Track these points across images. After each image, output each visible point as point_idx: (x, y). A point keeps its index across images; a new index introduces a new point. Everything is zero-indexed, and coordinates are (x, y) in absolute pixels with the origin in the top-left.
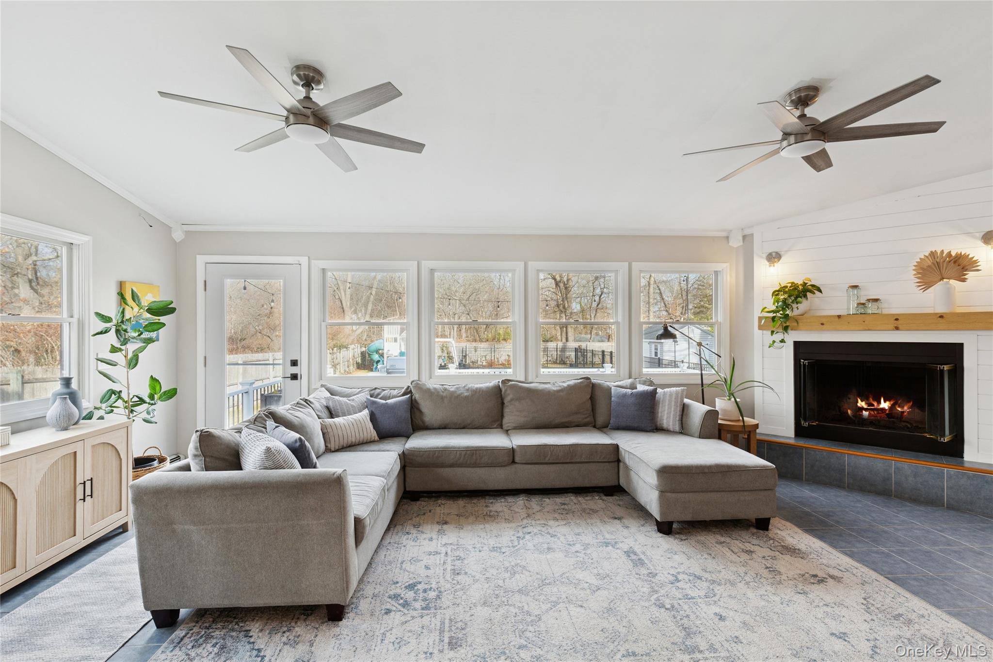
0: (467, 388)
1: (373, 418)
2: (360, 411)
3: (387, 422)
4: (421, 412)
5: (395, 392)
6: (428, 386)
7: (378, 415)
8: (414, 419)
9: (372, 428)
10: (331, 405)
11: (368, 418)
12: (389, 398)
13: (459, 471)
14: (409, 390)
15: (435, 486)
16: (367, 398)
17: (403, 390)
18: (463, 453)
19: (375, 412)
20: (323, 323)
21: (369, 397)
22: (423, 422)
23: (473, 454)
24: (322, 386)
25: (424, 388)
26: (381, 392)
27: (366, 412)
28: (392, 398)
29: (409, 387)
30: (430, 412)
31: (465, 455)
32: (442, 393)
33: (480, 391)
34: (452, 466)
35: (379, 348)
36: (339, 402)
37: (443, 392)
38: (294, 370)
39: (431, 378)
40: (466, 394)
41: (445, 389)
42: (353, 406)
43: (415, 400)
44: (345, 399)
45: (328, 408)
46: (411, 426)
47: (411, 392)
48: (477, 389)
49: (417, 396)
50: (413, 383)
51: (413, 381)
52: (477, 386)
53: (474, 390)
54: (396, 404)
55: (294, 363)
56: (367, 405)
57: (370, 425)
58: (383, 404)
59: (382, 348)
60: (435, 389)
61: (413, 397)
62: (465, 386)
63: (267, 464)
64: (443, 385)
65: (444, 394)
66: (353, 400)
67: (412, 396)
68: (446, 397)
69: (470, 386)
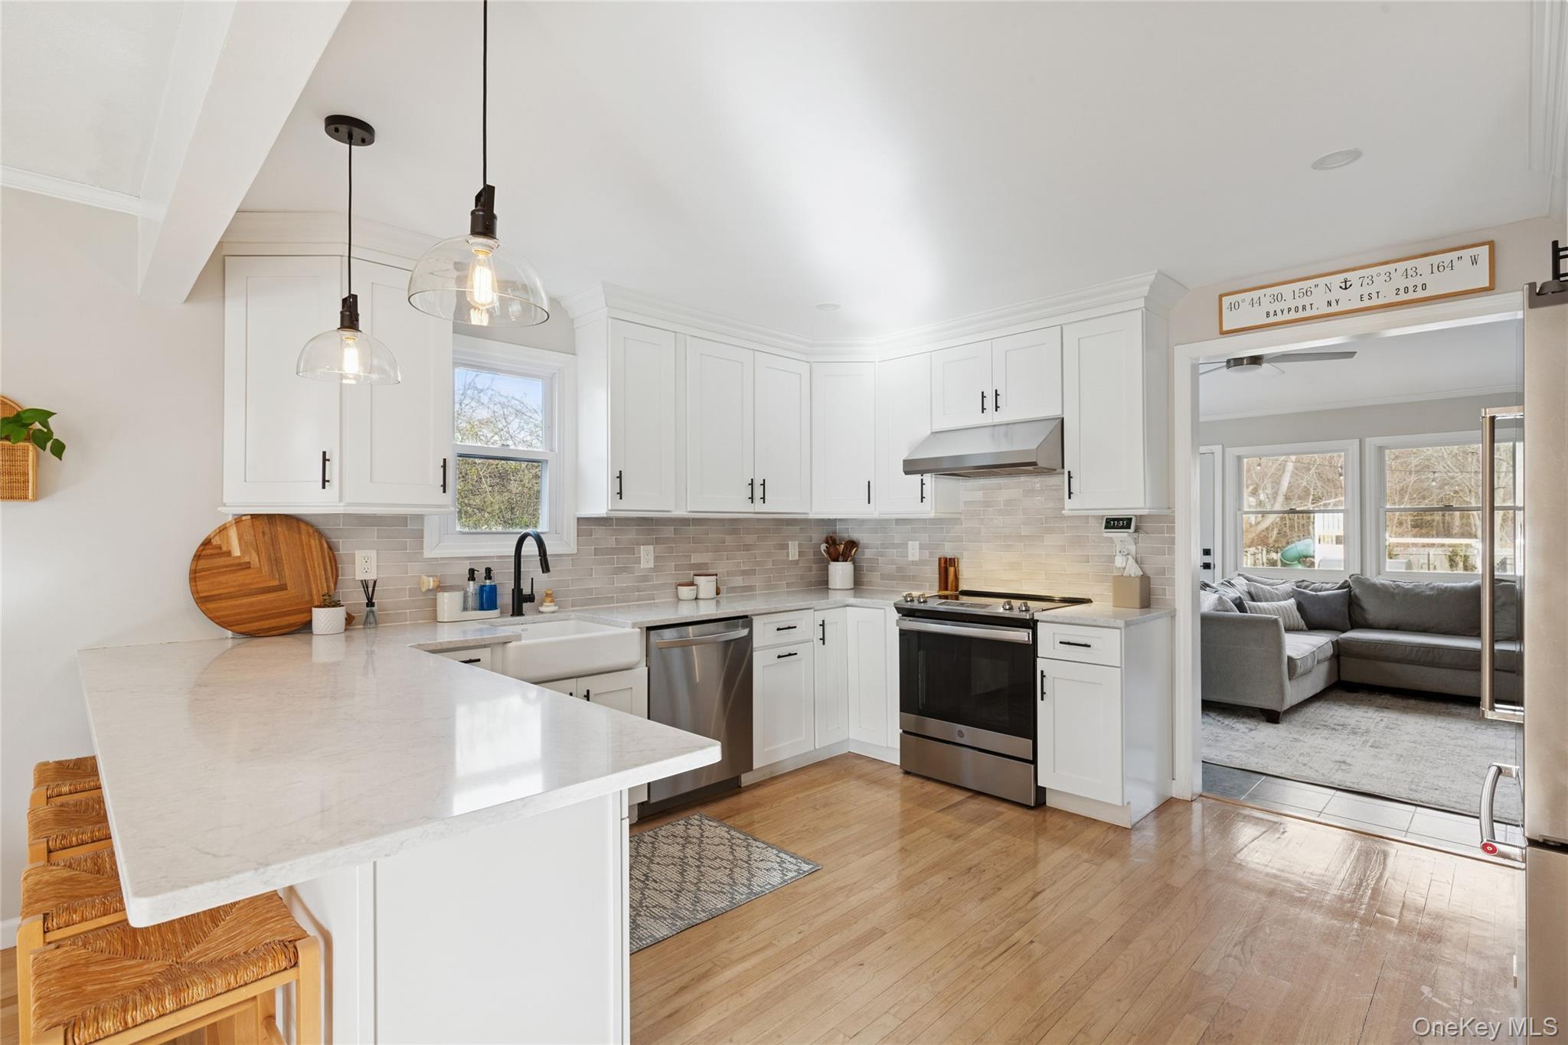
0: (1431, 586)
1: (1300, 607)
2: (1285, 599)
3: (1316, 613)
4: (1362, 608)
5: (1328, 586)
6: (1372, 581)
7: (1306, 605)
8: (1353, 615)
9: (1299, 617)
10: (1252, 590)
11: (1295, 607)
12: (1321, 591)
13: (1410, 668)
14: (1347, 584)
15: (1378, 680)
16: (1293, 589)
17: (1338, 585)
18: (1415, 649)
19: (1303, 602)
20: (1238, 512)
21: (1295, 588)
22: (1365, 619)
23: (1430, 651)
24: (1239, 575)
25: (1368, 583)
26: (1310, 585)
27: (1292, 601)
28: (1324, 591)
29: (1346, 581)
30: (1372, 608)
31: (1417, 651)
32: (1392, 590)
33: (1450, 591)
34: (1399, 661)
35: (1305, 553)
36: (1261, 588)
37: (1394, 589)
38: (1207, 559)
39: (1379, 574)
40: (1428, 593)
41: (1398, 586)
42: (1276, 594)
43: (1355, 595)
44: (1268, 587)
45: (1249, 593)
46: (1348, 622)
47: (1349, 586)
48: (1446, 588)
49: (1357, 591)
50: (1352, 577)
51: (1352, 575)
52: (1446, 585)
53: (1441, 589)
54: (1329, 596)
55: (1207, 552)
56: (1293, 594)
57: (1297, 614)
58: (1312, 595)
59: (1312, 554)
60: (1383, 585)
61: (1352, 593)
62: (1427, 585)
63: (1219, 608)
64: (1395, 581)
65: (1396, 591)
66: (1277, 589)
67: (1350, 592)
68: (1398, 594)
69: (1436, 584)
